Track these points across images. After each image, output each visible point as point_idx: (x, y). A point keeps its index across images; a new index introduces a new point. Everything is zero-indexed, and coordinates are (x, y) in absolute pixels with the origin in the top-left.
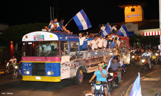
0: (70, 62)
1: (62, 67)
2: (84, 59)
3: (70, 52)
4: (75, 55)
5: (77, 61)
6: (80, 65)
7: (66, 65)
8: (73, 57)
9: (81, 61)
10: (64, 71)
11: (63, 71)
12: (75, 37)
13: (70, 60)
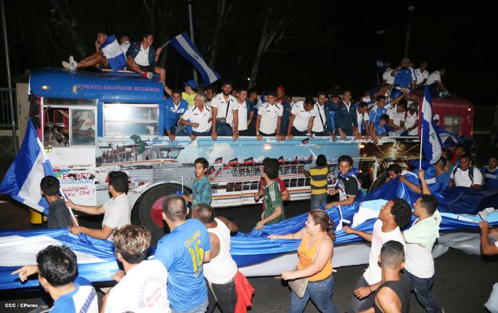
0: (94, 168)
2: (189, 162)
3: (100, 134)
4: (130, 147)
6: (162, 179)
7: (74, 176)
8: (114, 151)
9: (166, 166)
13: (99, 161)
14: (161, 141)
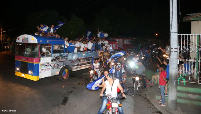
0: (51, 63)
1: (41, 67)
2: (70, 59)
3: (52, 53)
4: (59, 56)
5: (60, 62)
6: (65, 64)
7: (46, 65)
8: (55, 58)
9: (66, 61)
10: (44, 71)
11: (42, 71)
12: (60, 41)
13: (52, 61)
14: (65, 54)
